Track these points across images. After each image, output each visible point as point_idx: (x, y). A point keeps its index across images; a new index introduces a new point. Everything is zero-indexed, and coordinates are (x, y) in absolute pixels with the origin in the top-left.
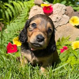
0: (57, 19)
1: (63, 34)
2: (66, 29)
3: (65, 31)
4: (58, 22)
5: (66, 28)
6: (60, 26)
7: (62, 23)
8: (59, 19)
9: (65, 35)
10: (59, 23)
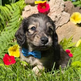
0: (56, 18)
1: (64, 36)
2: (68, 29)
3: (67, 32)
4: (57, 21)
5: (67, 27)
6: (61, 26)
7: (62, 22)
8: (59, 17)
9: (67, 36)
10: (59, 22)
